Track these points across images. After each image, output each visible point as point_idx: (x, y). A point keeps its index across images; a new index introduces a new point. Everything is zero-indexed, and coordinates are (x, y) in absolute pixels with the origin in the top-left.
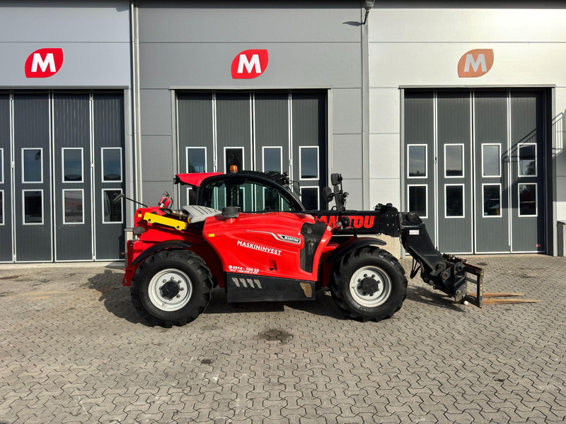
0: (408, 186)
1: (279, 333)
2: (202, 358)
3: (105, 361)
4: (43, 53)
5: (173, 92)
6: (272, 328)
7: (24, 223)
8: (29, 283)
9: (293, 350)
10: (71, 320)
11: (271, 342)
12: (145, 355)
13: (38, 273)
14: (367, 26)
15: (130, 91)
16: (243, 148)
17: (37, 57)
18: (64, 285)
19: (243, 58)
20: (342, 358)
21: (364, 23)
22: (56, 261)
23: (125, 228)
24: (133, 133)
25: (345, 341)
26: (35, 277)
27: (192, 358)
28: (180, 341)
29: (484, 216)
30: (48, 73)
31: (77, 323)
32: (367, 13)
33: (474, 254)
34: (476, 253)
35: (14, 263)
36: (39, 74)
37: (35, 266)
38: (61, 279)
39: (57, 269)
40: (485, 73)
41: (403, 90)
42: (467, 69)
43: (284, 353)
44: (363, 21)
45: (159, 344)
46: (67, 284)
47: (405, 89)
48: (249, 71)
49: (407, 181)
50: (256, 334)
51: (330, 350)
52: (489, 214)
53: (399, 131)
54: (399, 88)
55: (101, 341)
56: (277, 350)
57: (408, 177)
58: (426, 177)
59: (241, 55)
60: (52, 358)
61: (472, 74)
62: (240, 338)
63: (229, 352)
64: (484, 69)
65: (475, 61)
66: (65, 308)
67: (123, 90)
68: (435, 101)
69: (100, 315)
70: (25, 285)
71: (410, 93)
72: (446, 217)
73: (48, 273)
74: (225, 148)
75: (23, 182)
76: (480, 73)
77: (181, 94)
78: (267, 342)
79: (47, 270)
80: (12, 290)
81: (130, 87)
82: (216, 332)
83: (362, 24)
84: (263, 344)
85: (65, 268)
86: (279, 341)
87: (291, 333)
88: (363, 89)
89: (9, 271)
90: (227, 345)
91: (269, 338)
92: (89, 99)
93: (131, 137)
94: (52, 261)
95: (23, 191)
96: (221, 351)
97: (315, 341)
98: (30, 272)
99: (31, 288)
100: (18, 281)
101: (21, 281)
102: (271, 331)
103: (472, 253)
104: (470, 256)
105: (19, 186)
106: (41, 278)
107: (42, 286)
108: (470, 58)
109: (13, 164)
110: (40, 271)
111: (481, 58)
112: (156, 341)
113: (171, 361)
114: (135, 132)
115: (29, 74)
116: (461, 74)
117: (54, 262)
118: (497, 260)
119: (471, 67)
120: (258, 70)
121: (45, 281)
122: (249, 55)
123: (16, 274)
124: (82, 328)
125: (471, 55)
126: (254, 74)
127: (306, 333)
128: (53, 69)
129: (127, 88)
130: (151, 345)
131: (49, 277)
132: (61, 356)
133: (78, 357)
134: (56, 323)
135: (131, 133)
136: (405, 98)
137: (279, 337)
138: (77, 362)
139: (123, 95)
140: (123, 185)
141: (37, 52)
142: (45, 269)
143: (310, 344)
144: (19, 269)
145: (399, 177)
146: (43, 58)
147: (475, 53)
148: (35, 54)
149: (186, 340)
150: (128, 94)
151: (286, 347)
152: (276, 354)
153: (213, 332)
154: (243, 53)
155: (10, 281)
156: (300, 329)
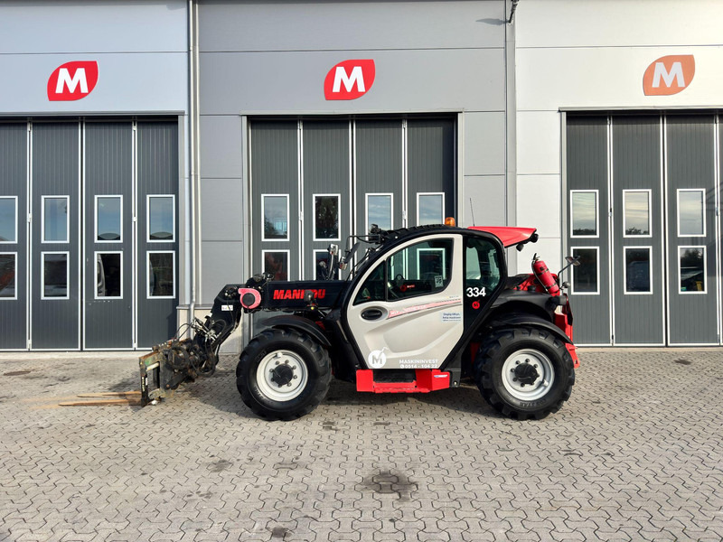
0: (572, 248)
1: (394, 480)
2: (273, 525)
3: (120, 527)
4: (72, 68)
5: (245, 119)
6: (383, 470)
7: (43, 298)
8: (41, 381)
9: (419, 514)
10: (84, 445)
11: (384, 497)
12: (182, 516)
13: (57, 367)
14: (514, 26)
15: (186, 118)
16: (339, 195)
17: (64, 74)
18: (88, 386)
19: (341, 72)
20: (502, 532)
21: (510, 21)
22: (84, 349)
23: (178, 305)
24: (190, 175)
25: (502, 496)
26: (52, 373)
27: (257, 525)
28: (240, 489)
29: (680, 292)
30: (78, 95)
31: (92, 452)
32: (514, 6)
33: (667, 346)
34: (669, 344)
35: (29, 351)
36: (67, 95)
37: (55, 356)
38: (87, 376)
39: (84, 361)
40: (683, 89)
41: (564, 115)
42: (656, 84)
43: (405, 519)
44: (508, 19)
45: (209, 495)
46: (93, 384)
47: (568, 112)
48: (349, 89)
49: (571, 242)
50: (359, 479)
51: (480, 514)
52: (688, 290)
53: (558, 172)
54: (559, 111)
55: (119, 486)
56: (394, 515)
57: (572, 236)
58: (598, 236)
59: (338, 68)
60: (39, 518)
61: (663, 90)
62: (335, 488)
63: (316, 514)
64: (681, 83)
65: (668, 72)
66: (82, 424)
67: (176, 117)
68: (610, 129)
69: (127, 439)
70: (34, 385)
71: (574, 117)
72: (626, 293)
73: (71, 366)
74: (314, 196)
75: (43, 241)
76: (675, 89)
77: (255, 121)
78: (377, 496)
79: (70, 362)
80: (15, 392)
81: (186, 113)
82: (297, 474)
83: (506, 22)
84: (369, 500)
85: (95, 360)
86: (396, 495)
87: (413, 479)
88: (508, 113)
89: (19, 362)
90: (313, 501)
91: (380, 489)
92: (131, 129)
93: (187, 181)
94: (79, 349)
95: (43, 253)
96: (305, 511)
97: (453, 497)
98: (47, 365)
99: (42, 390)
100: (27, 378)
101: (32, 378)
102: (383, 475)
103: (664, 344)
104: (662, 350)
105: (38, 247)
106: (60, 373)
107: (58, 386)
108: (660, 68)
109: (29, 216)
110: (60, 364)
111: (677, 68)
112: (204, 490)
113: (224, 530)
114: (193, 173)
115: (53, 96)
116: (648, 90)
117: (82, 350)
118: (703, 355)
119: (662, 81)
120: (361, 88)
121: (64, 379)
122: (349, 68)
123: (28, 368)
124: (97, 462)
125: (662, 64)
126: (355, 94)
127: (438, 480)
128: (84, 89)
129: (183, 114)
130: (195, 496)
131: (71, 373)
132: (55, 514)
133: (80, 516)
134: (61, 451)
135: (187, 175)
136: (567, 124)
137: (396, 487)
138: (76, 527)
139: (177, 123)
140: (176, 247)
141: (63, 66)
142: (68, 360)
143: (445, 502)
144: (34, 360)
145: (559, 236)
146: (72, 75)
147: (668, 61)
148: (61, 70)
149: (250, 488)
150: (183, 123)
151: (408, 506)
152: (392, 520)
153: (291, 472)
154: (340, 65)
155: (17, 379)
156: (428, 472)
